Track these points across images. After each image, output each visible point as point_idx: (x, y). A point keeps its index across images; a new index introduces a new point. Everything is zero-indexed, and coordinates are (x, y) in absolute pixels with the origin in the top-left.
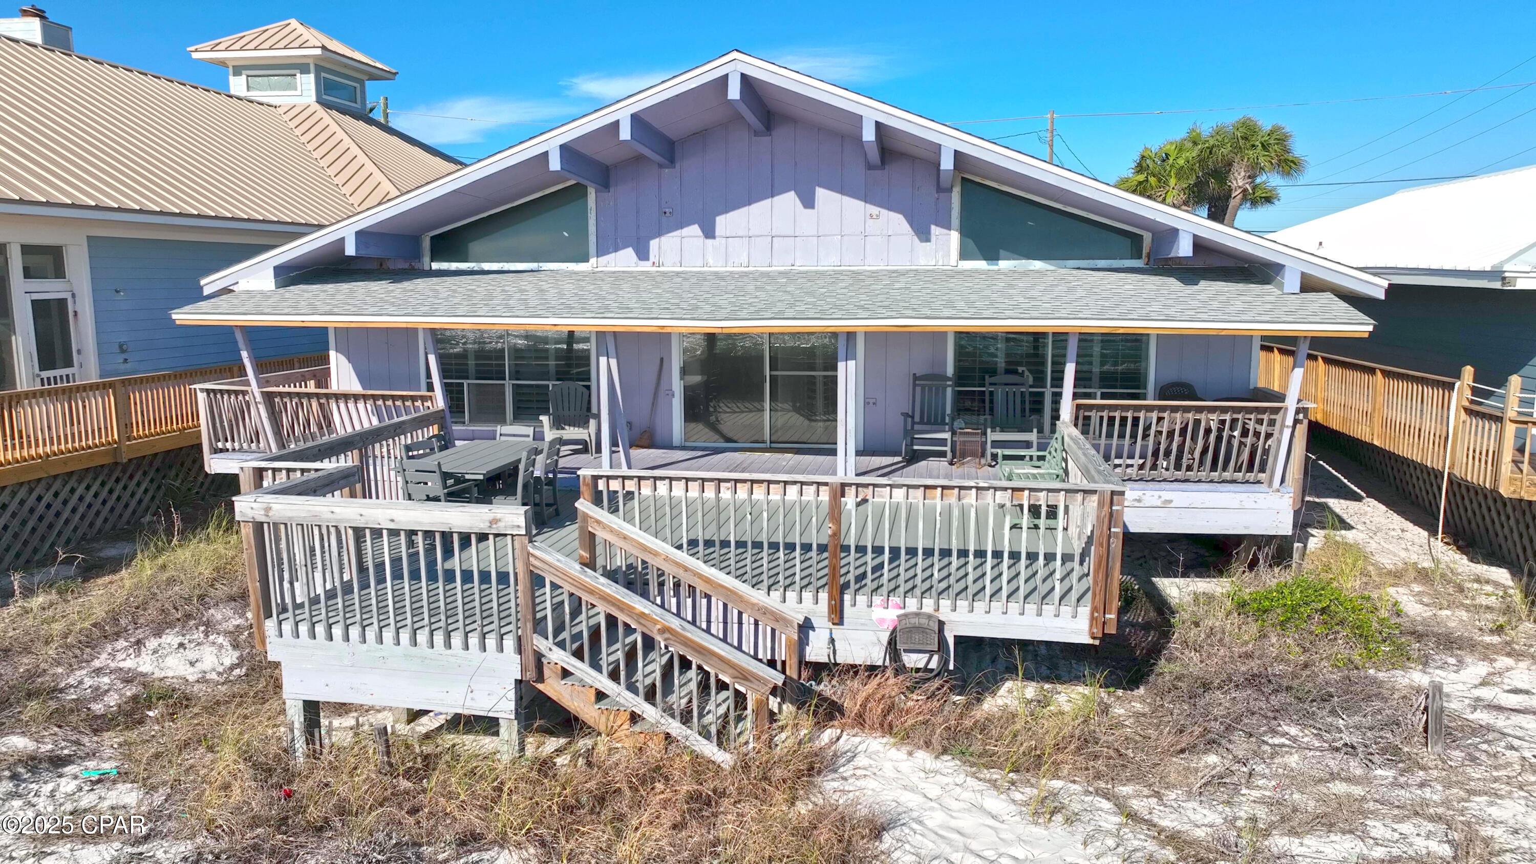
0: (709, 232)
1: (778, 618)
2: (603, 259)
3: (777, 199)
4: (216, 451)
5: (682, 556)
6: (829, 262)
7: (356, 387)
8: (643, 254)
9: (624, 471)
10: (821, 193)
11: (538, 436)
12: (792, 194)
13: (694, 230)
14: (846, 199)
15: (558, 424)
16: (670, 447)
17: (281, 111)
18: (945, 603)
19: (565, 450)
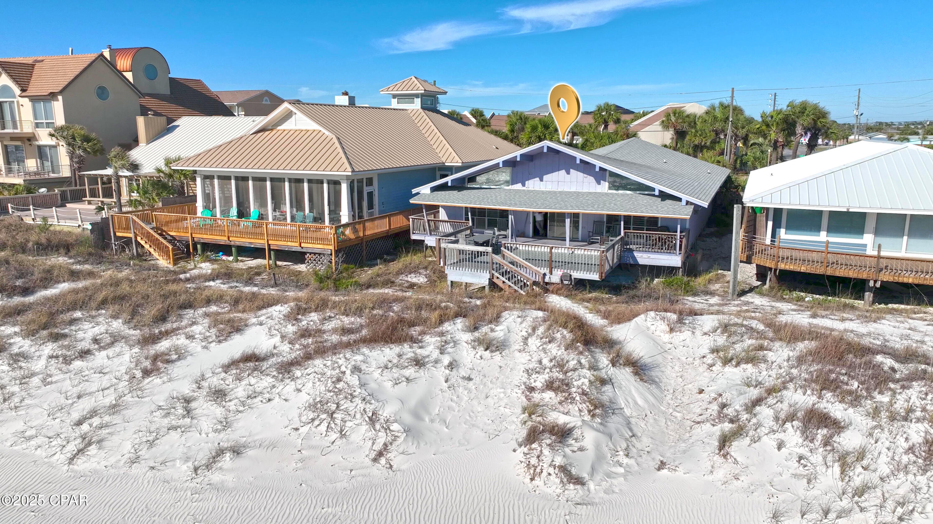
0: (541, 180)
1: (539, 272)
2: (513, 186)
3: (560, 172)
4: (413, 233)
5: (524, 261)
6: (573, 189)
7: (446, 218)
8: (524, 185)
9: (515, 242)
10: (572, 170)
11: (494, 234)
12: (564, 171)
13: (538, 179)
14: (578, 173)
15: (499, 230)
16: (529, 237)
17: (409, 112)
18: (572, 271)
19: (500, 237)
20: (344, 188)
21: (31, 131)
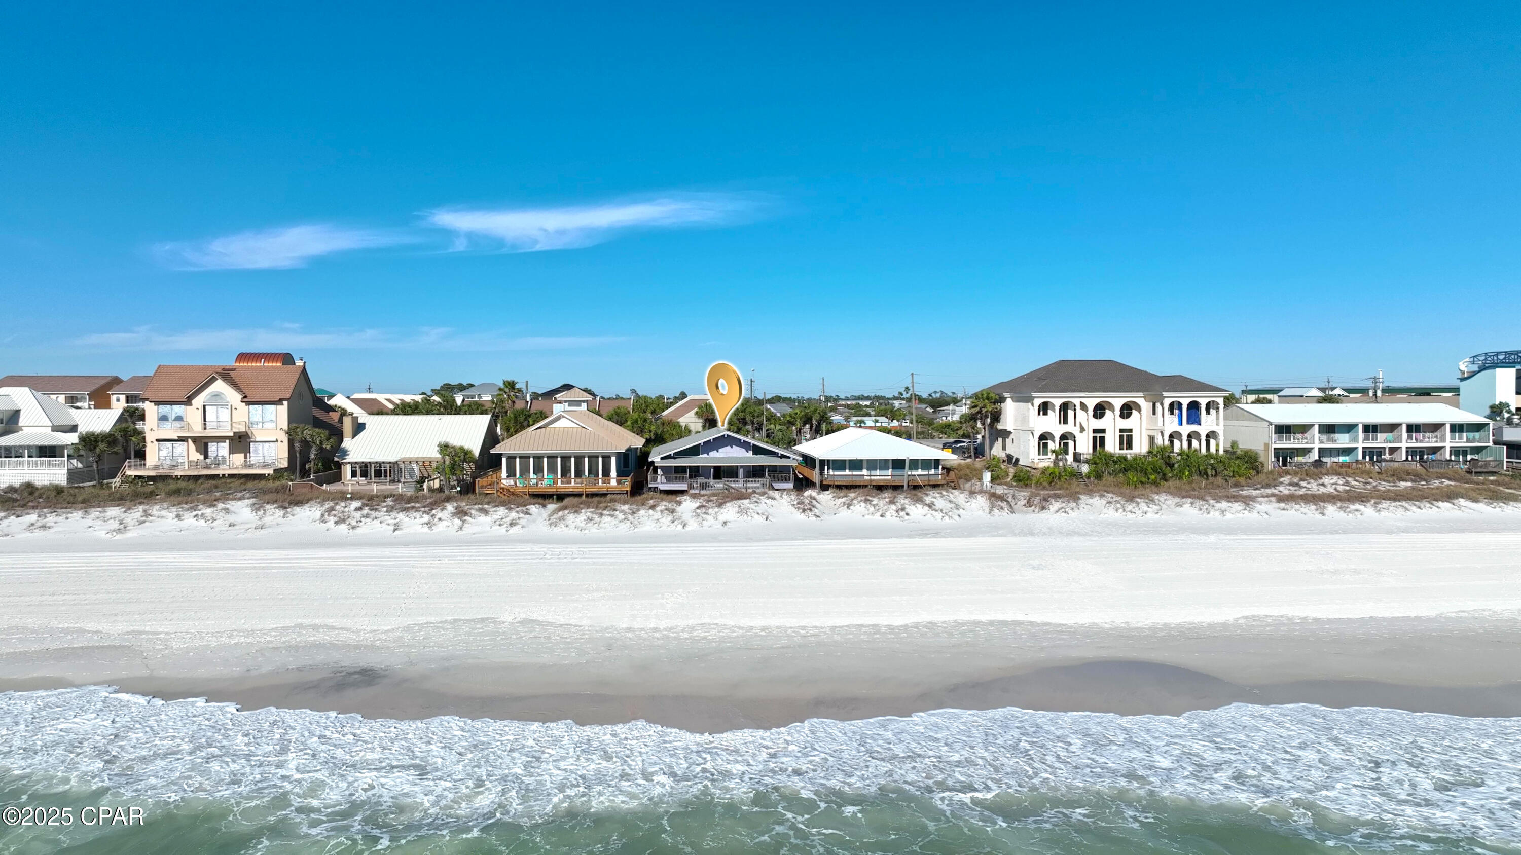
20: (613, 460)
21: (244, 430)
